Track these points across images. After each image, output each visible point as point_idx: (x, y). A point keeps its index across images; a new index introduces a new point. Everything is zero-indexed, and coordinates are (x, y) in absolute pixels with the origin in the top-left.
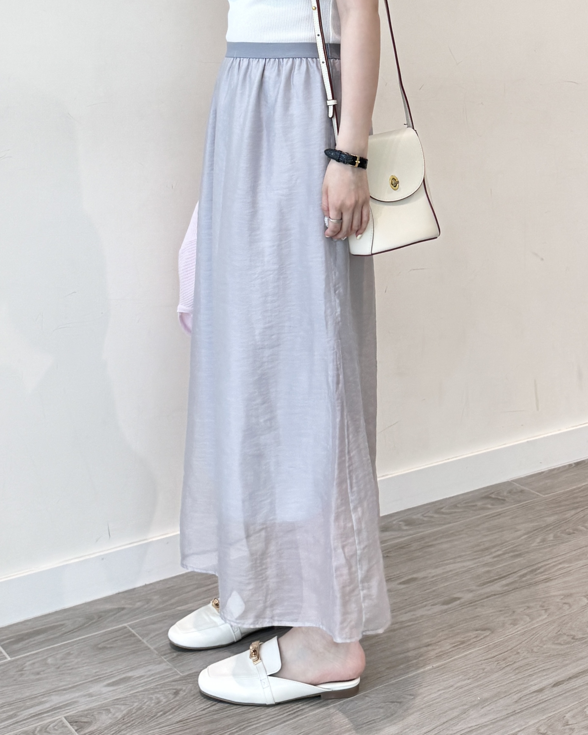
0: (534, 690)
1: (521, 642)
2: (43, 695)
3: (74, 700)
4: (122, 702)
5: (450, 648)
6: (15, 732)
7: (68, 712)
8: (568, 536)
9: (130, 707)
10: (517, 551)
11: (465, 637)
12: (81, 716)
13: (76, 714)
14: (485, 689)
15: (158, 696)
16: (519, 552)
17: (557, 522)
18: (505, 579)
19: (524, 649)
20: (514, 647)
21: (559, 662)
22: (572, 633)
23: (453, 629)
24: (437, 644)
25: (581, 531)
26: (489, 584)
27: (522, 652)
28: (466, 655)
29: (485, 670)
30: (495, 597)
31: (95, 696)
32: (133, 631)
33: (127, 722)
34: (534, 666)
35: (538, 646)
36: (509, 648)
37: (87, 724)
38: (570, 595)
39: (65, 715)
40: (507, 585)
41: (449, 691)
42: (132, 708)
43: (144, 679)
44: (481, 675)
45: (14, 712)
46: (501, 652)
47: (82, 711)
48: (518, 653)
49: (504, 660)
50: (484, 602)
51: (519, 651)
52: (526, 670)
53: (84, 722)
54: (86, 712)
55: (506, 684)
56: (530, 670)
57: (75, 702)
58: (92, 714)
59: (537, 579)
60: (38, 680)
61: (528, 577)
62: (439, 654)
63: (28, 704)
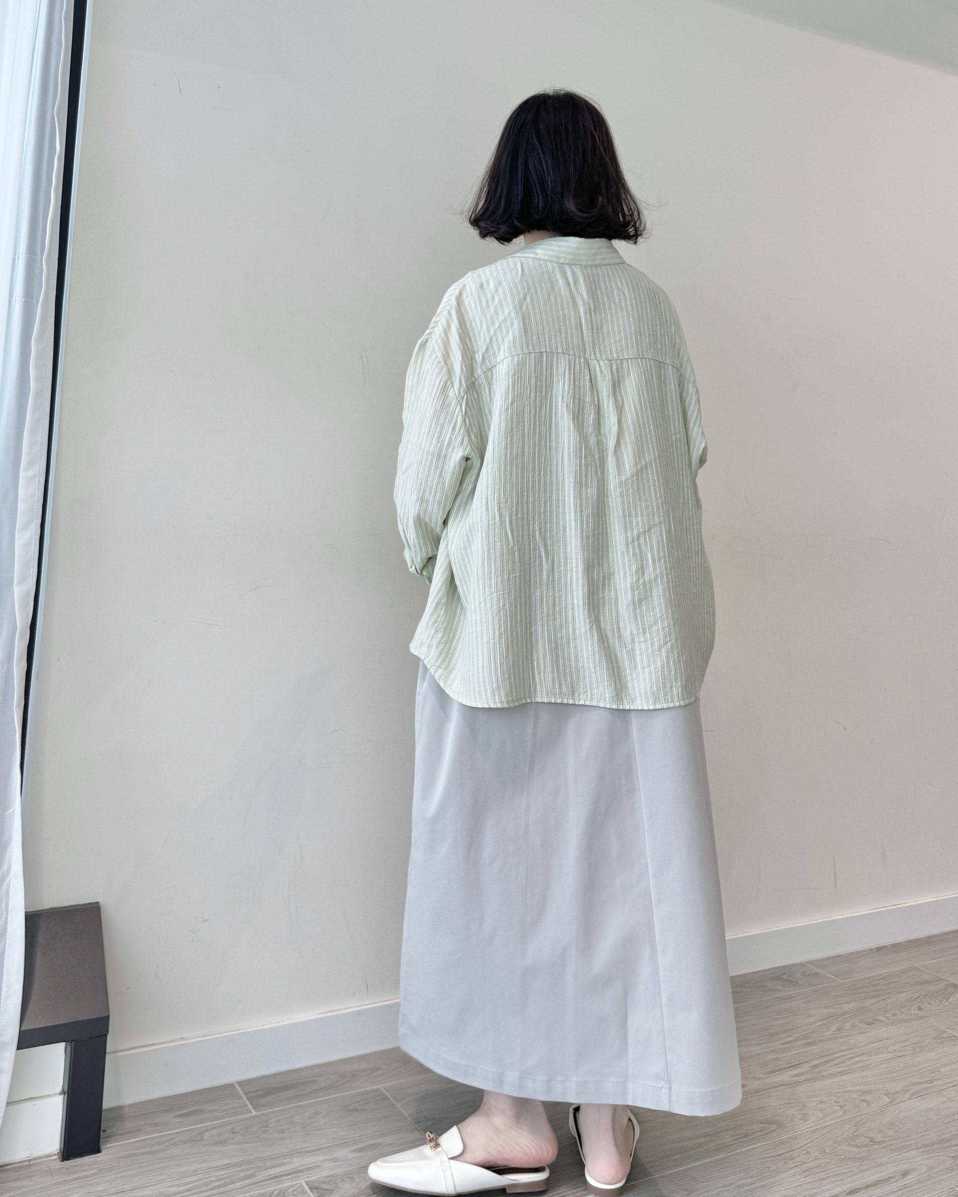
2: (286, 1155)
3: (317, 1164)
5: (732, 1141)
6: (252, 1193)
7: (310, 1177)
8: (868, 1026)
11: (749, 1130)
12: (323, 1183)
13: (318, 1179)
16: (811, 1041)
17: (855, 1010)
18: (796, 1068)
19: (815, 1148)
20: (805, 1145)
21: (854, 1166)
22: (871, 1135)
23: (736, 1119)
24: (718, 1134)
25: (881, 1021)
27: (812, 1152)
28: (750, 1150)
29: (770, 1169)
30: (784, 1087)
31: (340, 1162)
32: (387, 1094)
34: (827, 1168)
35: (831, 1146)
36: (798, 1146)
37: (329, 1192)
38: (870, 1092)
39: (306, 1180)
40: (797, 1075)
41: (731, 1189)
44: (766, 1174)
45: (253, 1171)
46: (789, 1149)
47: (325, 1177)
48: (808, 1153)
49: (792, 1159)
50: (771, 1092)
51: (810, 1150)
52: (817, 1173)
53: (327, 1190)
54: (329, 1179)
55: (796, 1186)
56: (821, 1174)
57: (319, 1166)
58: (334, 1181)
59: (831, 1071)
60: (282, 1138)
61: (822, 1068)
62: (719, 1147)
63: (269, 1164)
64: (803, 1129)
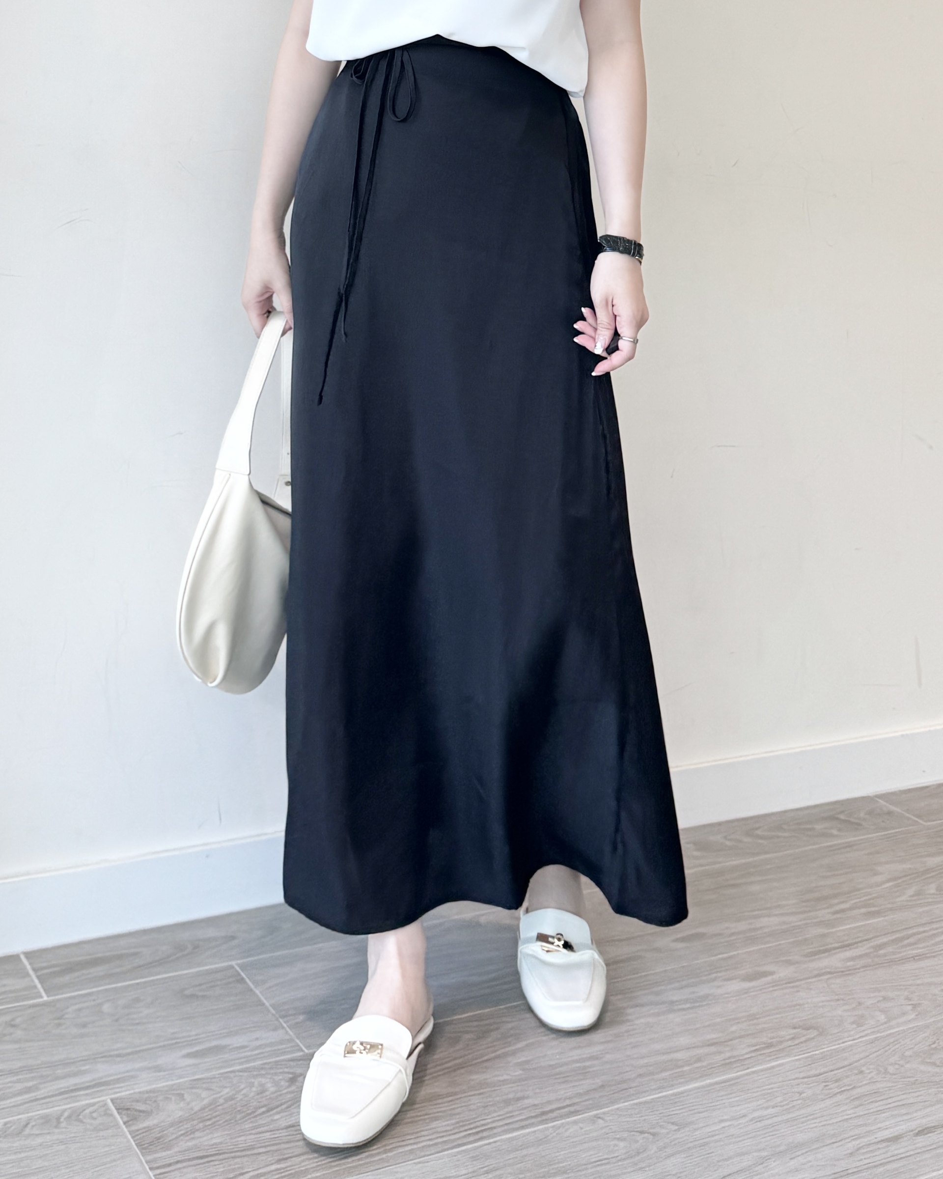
0: (883, 1138)
1: (867, 1054)
2: (85, 1060)
3: (130, 1074)
4: (204, 1086)
5: (747, 1053)
6: (30, 1115)
7: (119, 1092)
9: (216, 1094)
10: (874, 906)
11: (773, 1038)
12: (138, 1101)
13: (130, 1096)
14: (800, 1128)
15: (263, 1080)
16: (876, 909)
18: (850, 949)
19: (872, 1067)
20: (856, 1062)
23: (755, 1021)
24: (726, 1043)
26: (823, 955)
27: (868, 1071)
28: (773, 1067)
29: (803, 1095)
30: (830, 976)
31: (164, 1071)
32: (243, 974)
33: (207, 1118)
34: (888, 1096)
35: (896, 1064)
36: (846, 1063)
37: (144, 1115)
39: (113, 1096)
40: (854, 958)
41: (739, 1124)
42: (218, 1095)
43: (245, 1052)
44: (795, 1103)
45: (35, 1082)
46: (832, 1068)
47: (140, 1093)
48: (861, 1072)
49: (837, 1081)
50: (811, 982)
51: (863, 1069)
52: (872, 1102)
53: (140, 1111)
54: (146, 1095)
55: (837, 1122)
56: (877, 1104)
57: (132, 1077)
58: (154, 1099)
59: (904, 953)
60: (83, 1036)
61: (890, 949)
62: (730, 1061)
64: (855, 1037)
